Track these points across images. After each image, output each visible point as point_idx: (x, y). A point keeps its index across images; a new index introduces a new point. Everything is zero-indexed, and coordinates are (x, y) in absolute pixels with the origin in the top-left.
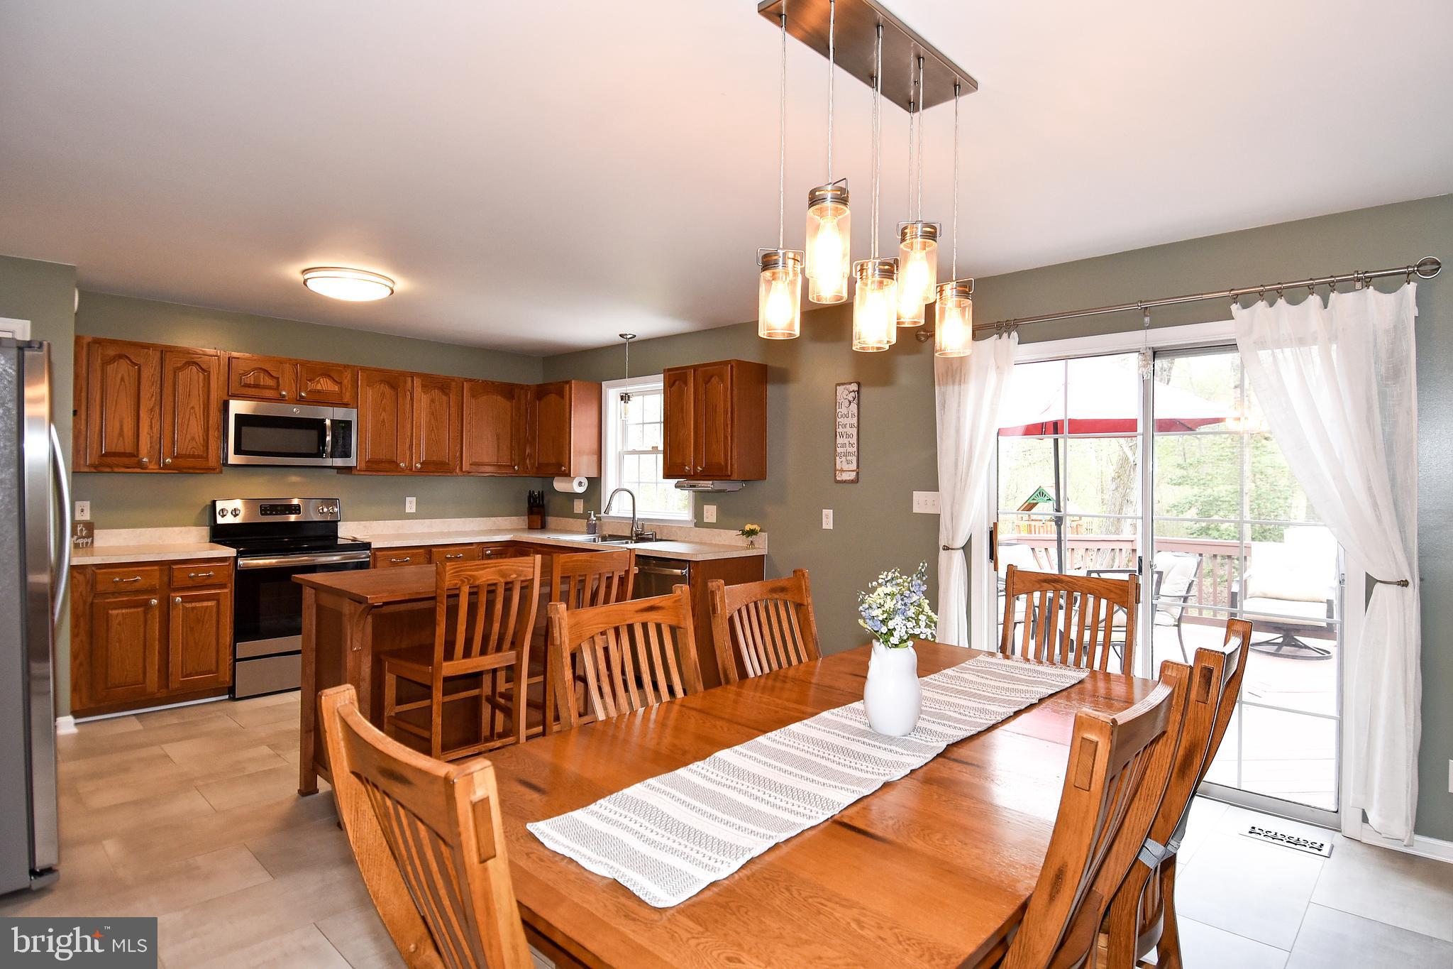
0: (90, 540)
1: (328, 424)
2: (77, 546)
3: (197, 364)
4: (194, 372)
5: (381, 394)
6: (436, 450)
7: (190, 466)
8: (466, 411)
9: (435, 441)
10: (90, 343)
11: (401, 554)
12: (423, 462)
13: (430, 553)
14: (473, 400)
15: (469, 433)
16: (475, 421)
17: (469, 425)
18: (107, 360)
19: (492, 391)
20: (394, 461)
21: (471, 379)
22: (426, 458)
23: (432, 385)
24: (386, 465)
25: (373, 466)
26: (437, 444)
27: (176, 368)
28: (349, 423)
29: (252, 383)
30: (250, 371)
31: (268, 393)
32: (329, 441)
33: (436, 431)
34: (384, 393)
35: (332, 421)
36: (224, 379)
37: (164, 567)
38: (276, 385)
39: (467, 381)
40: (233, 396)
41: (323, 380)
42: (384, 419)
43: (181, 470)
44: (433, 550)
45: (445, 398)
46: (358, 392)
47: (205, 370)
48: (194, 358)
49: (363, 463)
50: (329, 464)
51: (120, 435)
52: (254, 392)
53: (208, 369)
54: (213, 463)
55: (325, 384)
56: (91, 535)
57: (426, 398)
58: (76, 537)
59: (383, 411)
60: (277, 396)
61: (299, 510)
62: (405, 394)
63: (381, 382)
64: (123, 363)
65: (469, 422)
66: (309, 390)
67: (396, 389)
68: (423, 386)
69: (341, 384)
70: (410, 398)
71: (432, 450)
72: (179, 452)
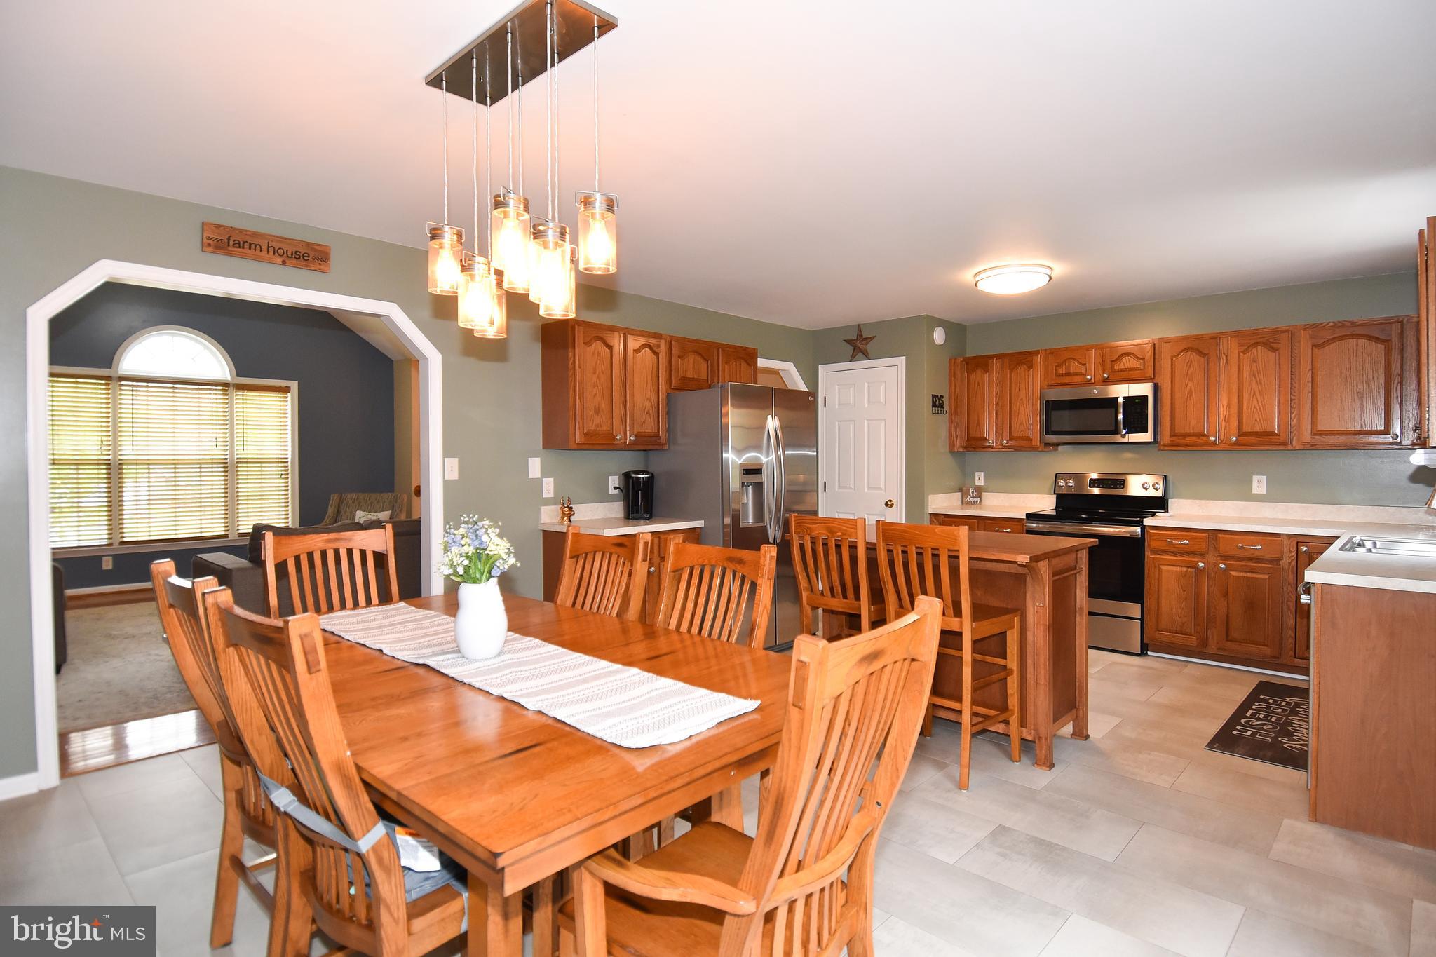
0: (979, 499)
1: (1120, 400)
2: (969, 503)
3: (1024, 364)
4: (1022, 369)
5: (1188, 363)
6: (1260, 420)
7: (1020, 445)
8: (1306, 366)
9: (1258, 408)
10: (961, 361)
11: (1178, 535)
12: (1241, 433)
13: (1216, 538)
14: (1316, 350)
15: (1310, 394)
16: (1320, 378)
17: (1310, 384)
18: (969, 372)
19: (1349, 333)
20: (1203, 435)
21: (1314, 324)
22: (1246, 429)
23: (1253, 342)
24: (1194, 439)
25: (1178, 441)
26: (1261, 411)
27: (1012, 370)
28: (1145, 398)
29: (1064, 372)
30: (1063, 363)
31: (1077, 379)
32: (1120, 417)
33: (1259, 397)
34: (1192, 362)
35: (1124, 398)
36: (1043, 373)
37: (980, 521)
38: (1083, 371)
39: (1307, 327)
40: (1050, 386)
41: (1125, 359)
42: (1191, 389)
43: (1015, 449)
44: (1220, 535)
45: (1272, 355)
46: (1160, 365)
47: (1030, 367)
48: (1023, 359)
49: (1166, 438)
50: (1126, 440)
51: (978, 424)
52: (1067, 380)
53: (1032, 366)
54: (1036, 442)
55: (1128, 362)
56: (979, 496)
57: (1247, 358)
58: (969, 497)
59: (1189, 380)
60: (1084, 381)
61: (1124, 485)
62: (1220, 359)
63: (1188, 349)
64: (979, 372)
65: (1310, 379)
66: (1113, 371)
67: (1207, 355)
68: (1240, 345)
69: (1143, 359)
70: (1225, 361)
71: (1254, 419)
72: (1013, 435)
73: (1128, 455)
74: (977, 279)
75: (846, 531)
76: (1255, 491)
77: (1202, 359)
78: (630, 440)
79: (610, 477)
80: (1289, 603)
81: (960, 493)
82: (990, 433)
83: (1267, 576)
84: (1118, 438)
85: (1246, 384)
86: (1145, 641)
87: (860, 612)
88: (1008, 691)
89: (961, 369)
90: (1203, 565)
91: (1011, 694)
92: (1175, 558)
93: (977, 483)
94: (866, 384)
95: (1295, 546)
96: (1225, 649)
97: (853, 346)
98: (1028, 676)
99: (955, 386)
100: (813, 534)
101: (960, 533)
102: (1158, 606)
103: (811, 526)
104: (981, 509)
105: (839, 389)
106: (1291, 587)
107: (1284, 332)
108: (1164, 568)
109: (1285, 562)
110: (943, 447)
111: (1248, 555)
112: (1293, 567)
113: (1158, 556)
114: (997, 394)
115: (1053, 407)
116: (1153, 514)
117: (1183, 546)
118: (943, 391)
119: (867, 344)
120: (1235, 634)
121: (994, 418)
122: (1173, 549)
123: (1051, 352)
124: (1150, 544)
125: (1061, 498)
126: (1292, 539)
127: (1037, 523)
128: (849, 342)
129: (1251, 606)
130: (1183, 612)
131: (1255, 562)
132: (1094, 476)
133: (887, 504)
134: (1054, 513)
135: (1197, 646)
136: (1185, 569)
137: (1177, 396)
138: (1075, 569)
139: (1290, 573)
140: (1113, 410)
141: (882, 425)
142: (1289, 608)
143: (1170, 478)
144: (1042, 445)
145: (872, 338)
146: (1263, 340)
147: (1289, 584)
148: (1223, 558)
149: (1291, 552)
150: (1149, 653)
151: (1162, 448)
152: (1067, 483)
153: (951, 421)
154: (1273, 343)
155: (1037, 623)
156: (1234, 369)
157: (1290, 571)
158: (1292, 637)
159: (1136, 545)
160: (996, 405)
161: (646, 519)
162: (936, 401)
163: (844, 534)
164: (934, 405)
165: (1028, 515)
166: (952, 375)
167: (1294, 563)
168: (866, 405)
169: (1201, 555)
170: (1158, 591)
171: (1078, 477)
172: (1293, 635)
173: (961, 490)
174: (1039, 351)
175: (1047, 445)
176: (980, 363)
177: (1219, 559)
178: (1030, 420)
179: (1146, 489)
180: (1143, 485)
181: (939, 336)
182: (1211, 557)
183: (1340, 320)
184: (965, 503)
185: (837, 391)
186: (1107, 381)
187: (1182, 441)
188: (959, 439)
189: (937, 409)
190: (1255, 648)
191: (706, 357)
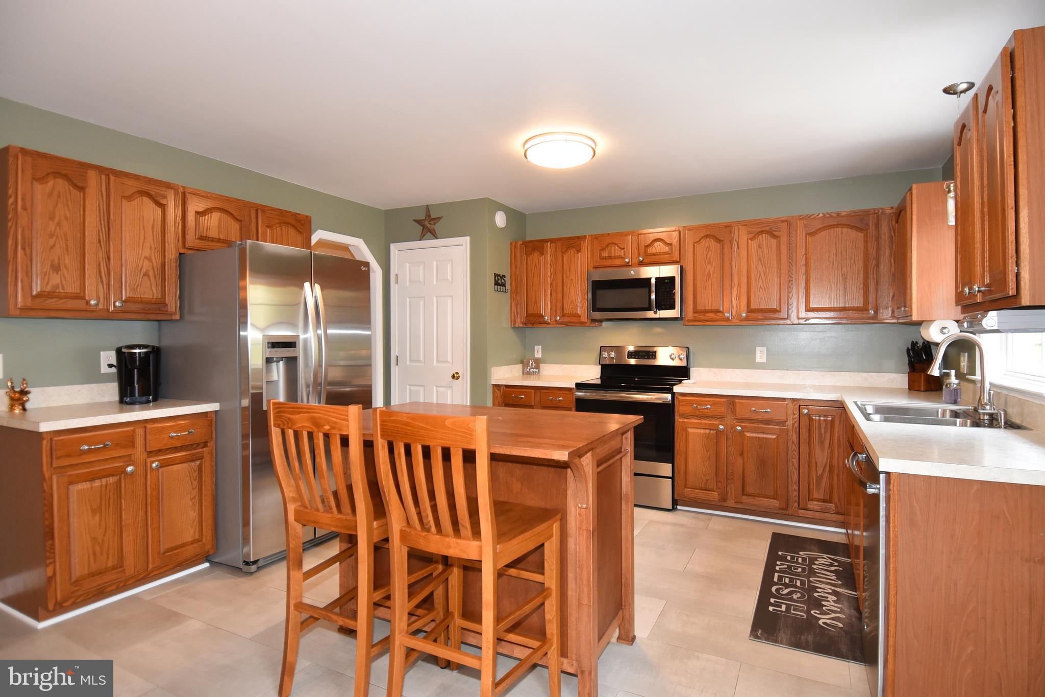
0: (537, 371)
1: (653, 281)
2: (529, 373)
3: (574, 247)
4: (572, 253)
5: (707, 248)
6: (764, 298)
7: (570, 321)
8: (801, 252)
9: (763, 288)
10: (521, 245)
11: (702, 401)
12: (750, 311)
13: (733, 403)
14: (809, 238)
15: (805, 276)
16: (812, 261)
17: (804, 267)
18: (528, 254)
19: (835, 223)
20: (720, 312)
21: (807, 215)
22: (754, 306)
23: (759, 230)
24: (712, 315)
25: (700, 317)
26: (765, 290)
27: (563, 253)
28: (672, 279)
29: (607, 255)
30: (605, 248)
31: (618, 262)
32: (653, 297)
33: (763, 278)
34: (710, 247)
35: (657, 279)
36: (589, 256)
37: (537, 391)
38: (622, 255)
39: (801, 218)
40: (596, 268)
41: (657, 244)
42: (709, 271)
43: (567, 324)
44: (737, 401)
45: (774, 241)
46: (685, 250)
47: (579, 251)
48: (572, 244)
49: (690, 315)
50: (657, 316)
51: (535, 302)
52: (609, 262)
53: (580, 249)
54: (584, 318)
55: (659, 247)
56: (538, 367)
57: (753, 244)
58: (529, 368)
59: (708, 263)
60: (623, 264)
61: (655, 356)
62: (732, 245)
63: (707, 236)
64: (536, 254)
65: (805, 263)
66: (646, 254)
67: (722, 241)
68: (749, 233)
69: (671, 244)
70: (736, 247)
71: (760, 298)
72: (565, 311)
73: (658, 330)
74: (526, 148)
75: (336, 423)
76: (758, 360)
77: (718, 245)
78: (115, 306)
79: (102, 353)
80: (793, 460)
81: (521, 365)
82: (546, 309)
83: (774, 437)
84: (650, 314)
85: (754, 267)
86: (676, 497)
87: (356, 531)
88: (546, 615)
89: (521, 251)
90: (722, 427)
91: (549, 620)
92: (699, 421)
93: (536, 356)
94: (435, 262)
95: (798, 408)
96: (741, 503)
97: (422, 226)
98: (570, 593)
99: (516, 267)
100: (295, 427)
101: (477, 427)
102: (686, 465)
103: (292, 416)
104: (539, 379)
105: (410, 267)
106: (795, 445)
107: (783, 221)
108: (690, 430)
109: (789, 423)
110: (506, 322)
111: (760, 417)
112: (796, 428)
113: (686, 420)
114: (551, 275)
115: (598, 286)
116: (680, 381)
117: (706, 410)
118: (505, 270)
119: (435, 224)
120: (750, 489)
121: (549, 296)
122: (698, 413)
123: (596, 238)
124: (680, 409)
125: (605, 368)
126: (795, 403)
127: (585, 392)
128: (418, 222)
129: (762, 463)
130: (707, 471)
131: (765, 424)
132: (631, 348)
133: (453, 377)
134: (599, 382)
135: (719, 500)
136: (707, 431)
137: (698, 277)
138: (621, 452)
139: (794, 433)
140: (647, 290)
141: (449, 301)
142: (793, 465)
143: (691, 349)
144: (589, 322)
145: (439, 218)
146: (767, 229)
147: (793, 442)
148: (739, 421)
149: (794, 414)
150: (679, 507)
151: (686, 324)
152: (610, 355)
153: (512, 299)
154: (775, 231)
155: (580, 528)
156: (744, 253)
157: (794, 430)
158: (796, 491)
159: (667, 410)
160: (551, 284)
161: (140, 403)
162: (499, 279)
163: (333, 428)
164: (496, 284)
165: (577, 384)
166: (513, 257)
167: (797, 425)
168: (435, 283)
169: (720, 417)
170: (686, 452)
171: (618, 349)
172: (797, 488)
173: (522, 362)
174: (586, 236)
175: (593, 320)
176: (535, 247)
177: (735, 421)
178: (579, 299)
179: (673, 359)
180: (670, 356)
181: (500, 219)
182: (729, 420)
183: (829, 212)
184: (526, 374)
185: (408, 268)
186: (642, 264)
187: (702, 317)
188: (519, 315)
189: (499, 287)
190: (766, 502)
191: (239, 218)
